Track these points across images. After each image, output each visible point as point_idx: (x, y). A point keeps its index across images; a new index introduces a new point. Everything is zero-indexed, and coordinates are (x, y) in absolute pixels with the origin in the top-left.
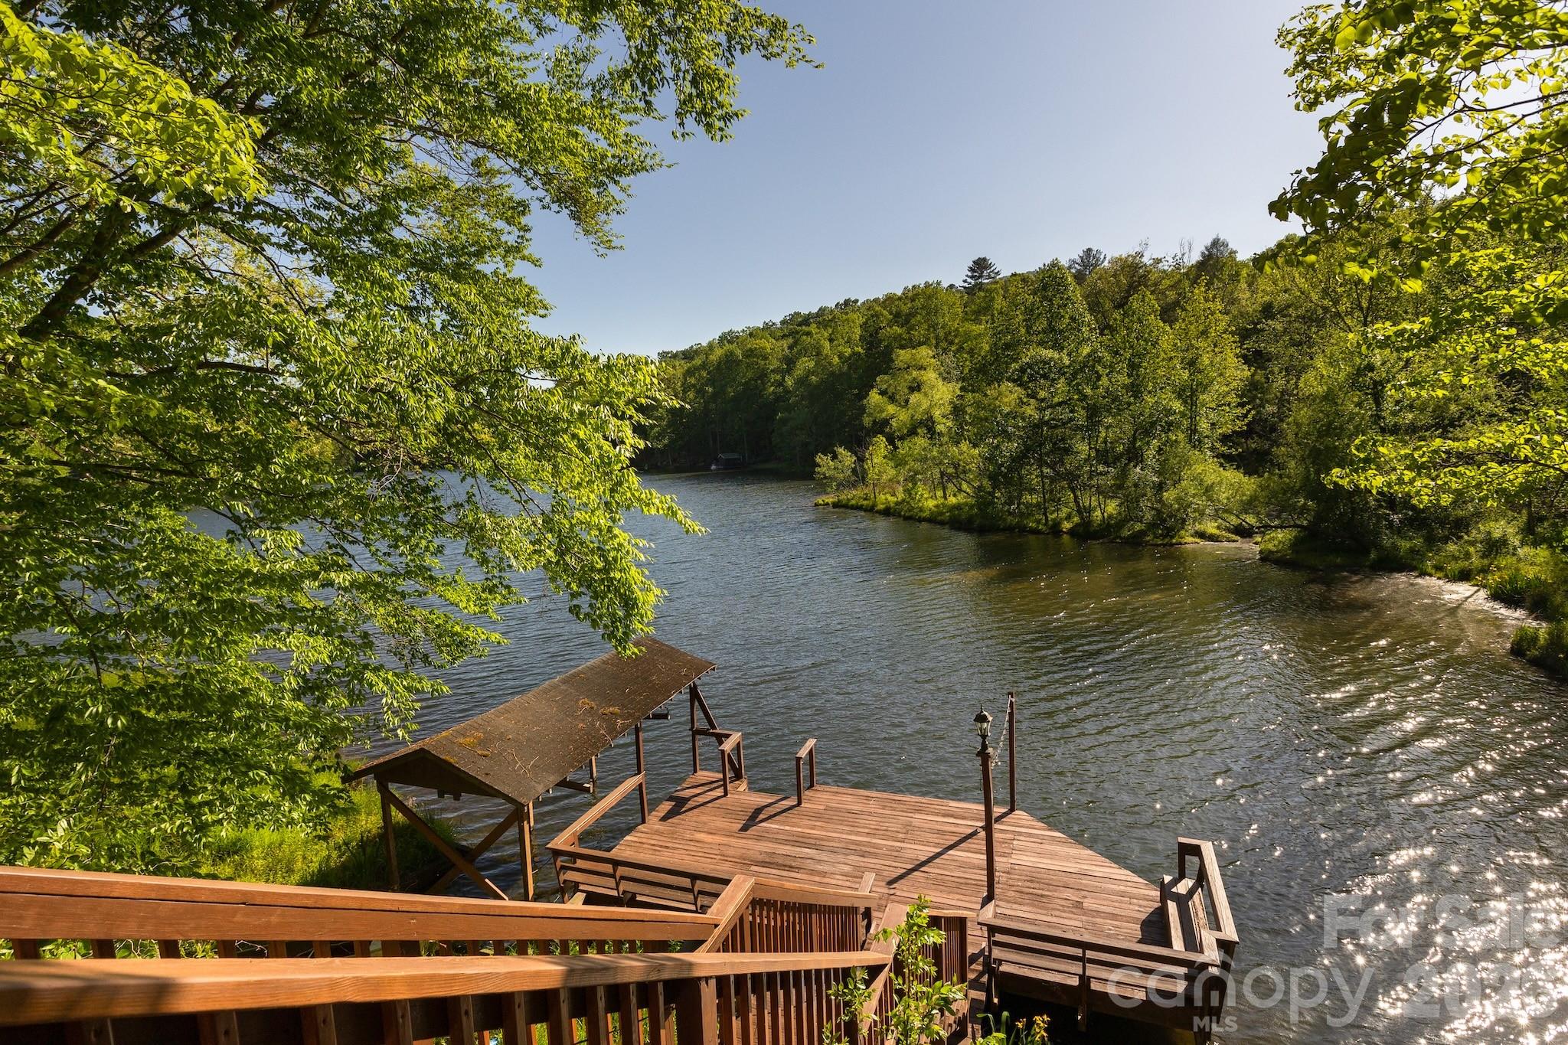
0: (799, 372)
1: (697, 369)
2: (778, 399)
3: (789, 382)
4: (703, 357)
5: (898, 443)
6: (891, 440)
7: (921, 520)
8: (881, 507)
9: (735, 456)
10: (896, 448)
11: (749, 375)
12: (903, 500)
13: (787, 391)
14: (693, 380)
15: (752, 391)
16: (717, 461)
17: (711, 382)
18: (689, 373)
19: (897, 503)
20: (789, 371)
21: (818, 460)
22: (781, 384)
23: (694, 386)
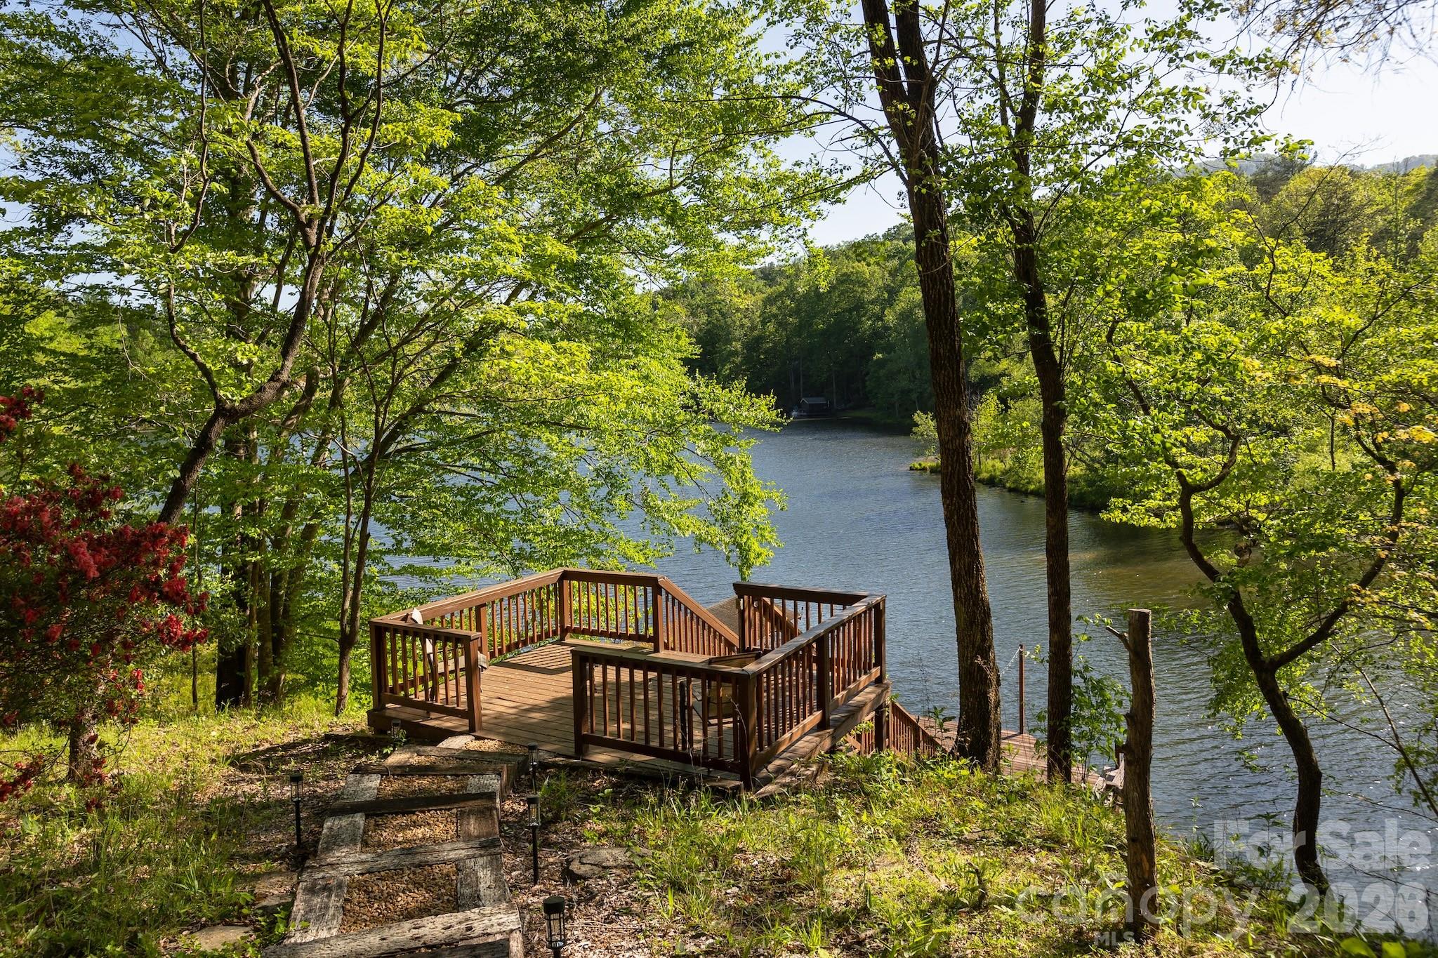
0: (900, 306)
1: (780, 296)
2: (876, 334)
3: (890, 317)
4: (786, 282)
5: (1010, 402)
6: (1002, 400)
7: (1027, 494)
8: (985, 475)
9: (820, 400)
10: (1008, 407)
11: (844, 305)
12: (1011, 469)
13: (887, 328)
14: (774, 310)
15: (844, 326)
16: (799, 406)
17: (796, 312)
18: (769, 301)
19: (1005, 473)
20: (890, 302)
21: (916, 418)
22: (880, 318)
23: (775, 316)
